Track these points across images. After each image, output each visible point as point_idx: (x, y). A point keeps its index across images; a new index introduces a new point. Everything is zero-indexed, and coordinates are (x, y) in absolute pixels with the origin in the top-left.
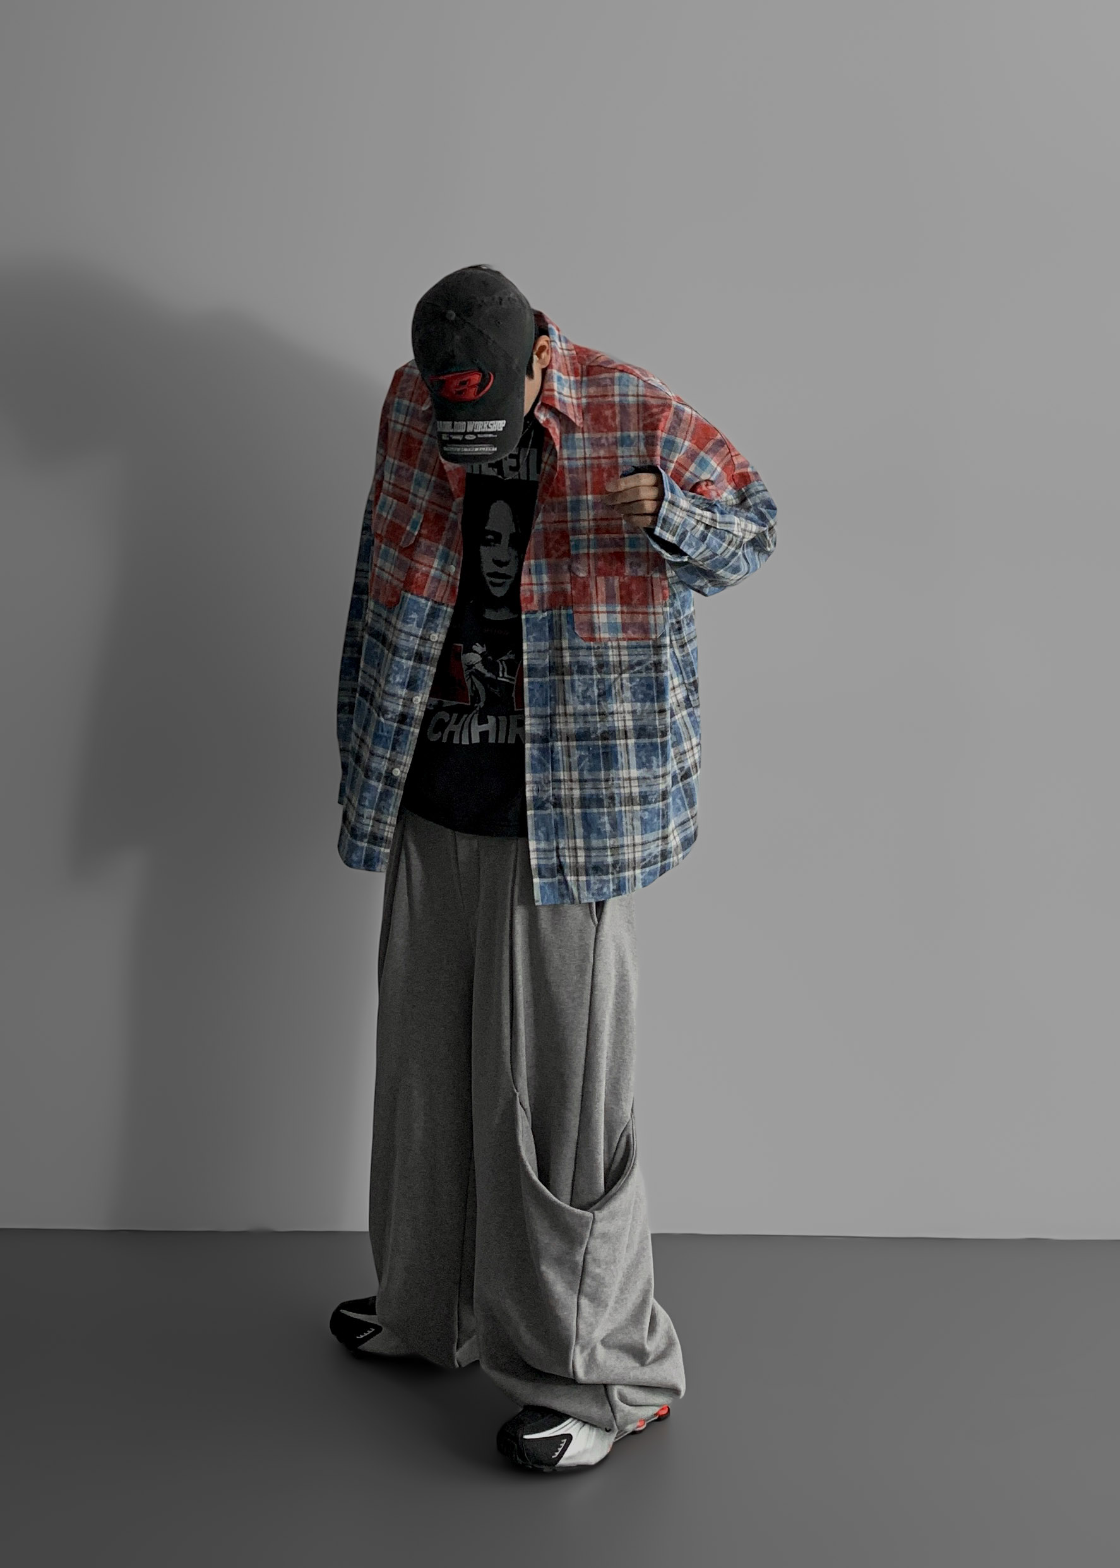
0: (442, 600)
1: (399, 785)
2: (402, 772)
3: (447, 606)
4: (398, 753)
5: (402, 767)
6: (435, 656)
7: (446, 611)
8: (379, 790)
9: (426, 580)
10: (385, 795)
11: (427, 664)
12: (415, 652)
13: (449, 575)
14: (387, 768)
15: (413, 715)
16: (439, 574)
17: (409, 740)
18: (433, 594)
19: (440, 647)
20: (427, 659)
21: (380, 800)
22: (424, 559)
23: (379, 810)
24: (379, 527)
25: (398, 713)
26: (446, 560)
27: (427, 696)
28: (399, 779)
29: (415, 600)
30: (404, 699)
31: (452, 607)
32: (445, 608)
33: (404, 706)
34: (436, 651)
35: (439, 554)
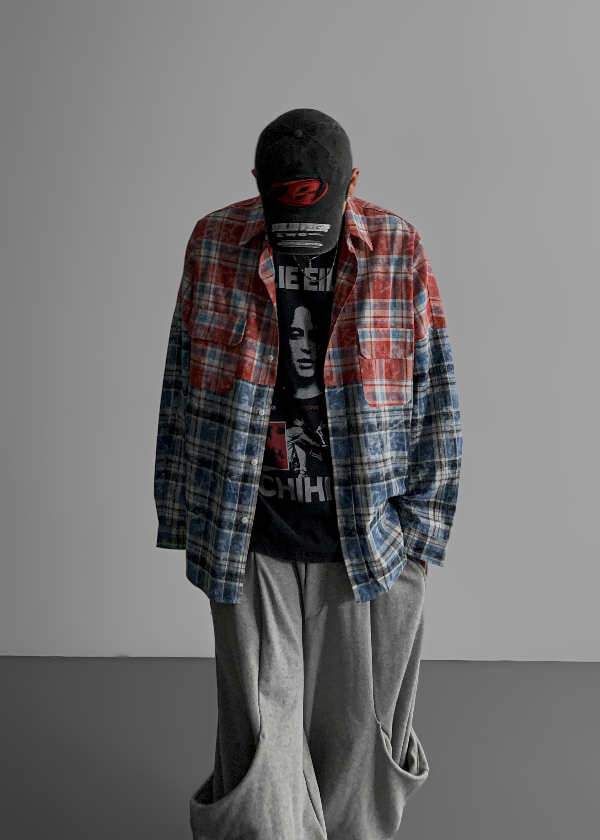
0: (264, 383)
1: (248, 530)
2: (249, 519)
3: (269, 387)
4: (244, 505)
5: (249, 515)
6: (264, 427)
7: (269, 391)
8: (231, 536)
9: (252, 369)
10: (237, 539)
11: (259, 434)
12: (249, 425)
13: (268, 363)
14: (237, 518)
15: (253, 474)
16: (259, 363)
17: (252, 494)
18: (257, 379)
19: (267, 419)
20: (259, 429)
21: (233, 544)
22: (250, 353)
23: (233, 552)
24: (200, 334)
25: (241, 474)
26: (264, 352)
27: (262, 459)
28: (247, 525)
29: (246, 385)
30: (245, 462)
31: (273, 388)
32: (267, 389)
33: (245, 468)
34: (264, 422)
35: (258, 348)
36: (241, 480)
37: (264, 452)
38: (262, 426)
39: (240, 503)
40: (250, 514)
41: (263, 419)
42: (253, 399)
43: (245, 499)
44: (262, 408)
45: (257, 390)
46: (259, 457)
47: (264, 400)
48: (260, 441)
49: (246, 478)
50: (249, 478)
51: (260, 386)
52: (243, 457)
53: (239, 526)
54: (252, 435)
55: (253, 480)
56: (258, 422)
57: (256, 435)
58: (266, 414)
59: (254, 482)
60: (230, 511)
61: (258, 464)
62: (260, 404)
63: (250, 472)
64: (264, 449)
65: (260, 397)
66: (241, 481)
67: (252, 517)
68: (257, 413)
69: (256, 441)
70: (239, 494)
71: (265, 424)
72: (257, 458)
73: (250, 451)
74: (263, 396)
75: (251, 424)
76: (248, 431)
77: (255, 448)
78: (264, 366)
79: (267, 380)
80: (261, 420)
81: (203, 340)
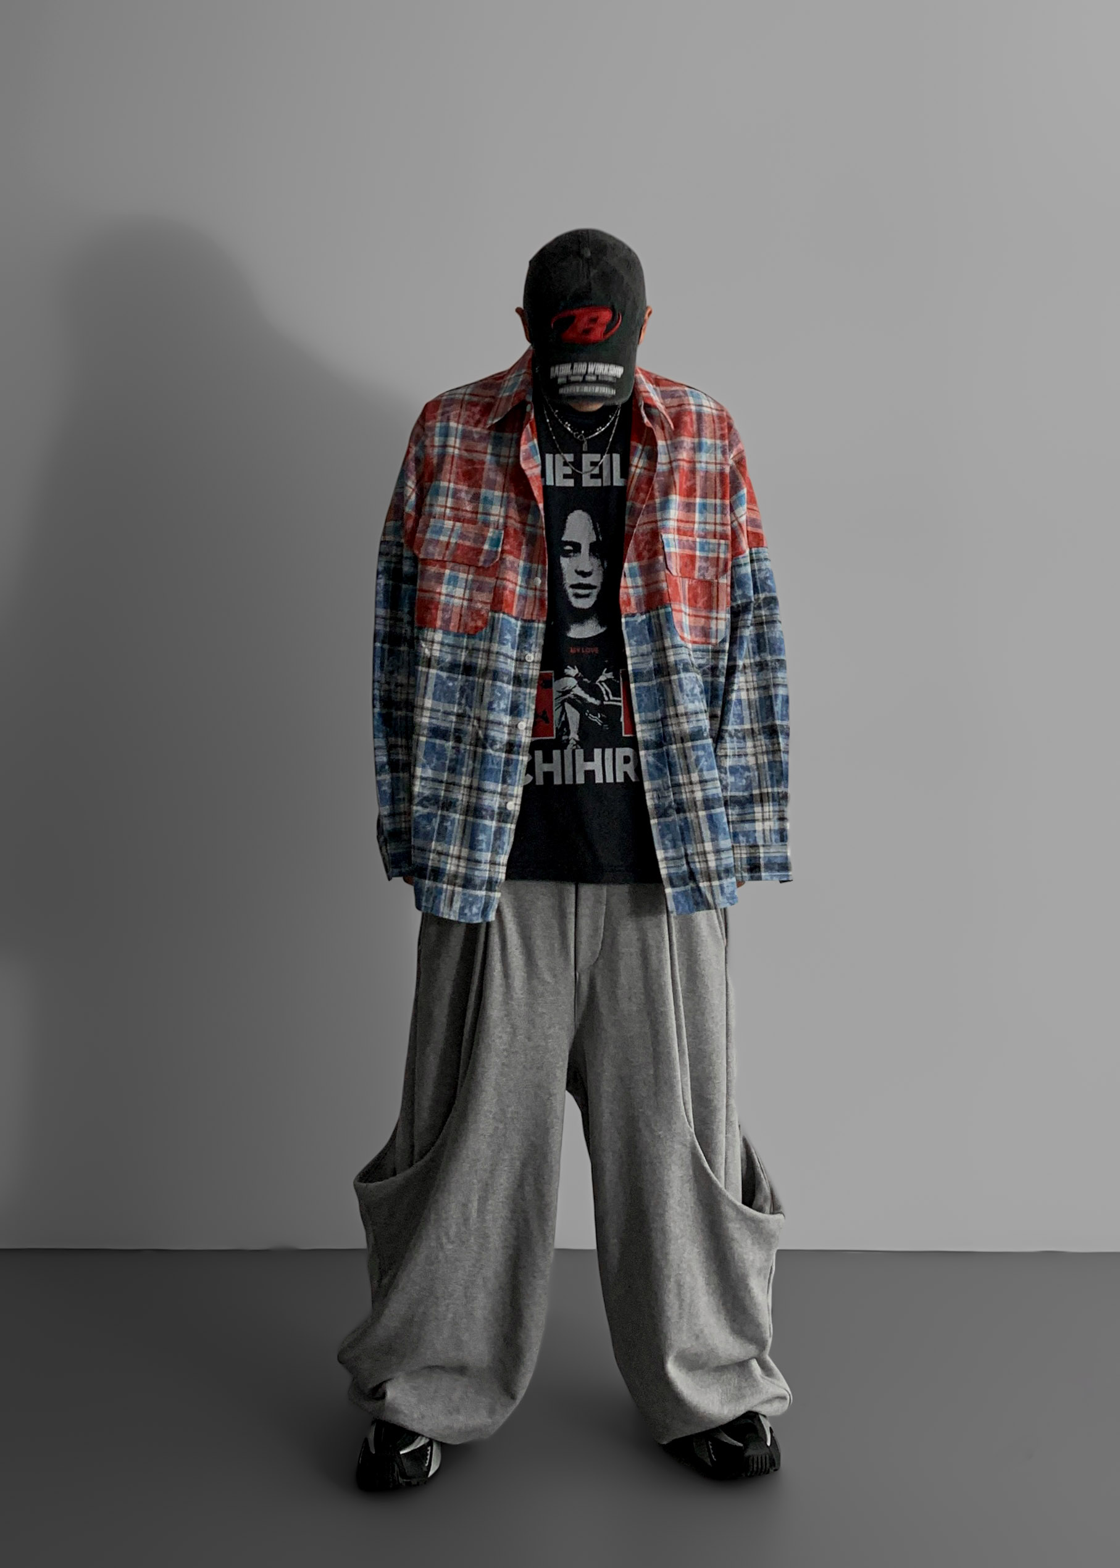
0: (531, 617)
1: (512, 819)
6: (534, 677)
7: (538, 628)
8: (493, 830)
9: (514, 597)
10: (499, 832)
11: (526, 687)
12: (512, 675)
13: (535, 589)
14: (500, 803)
15: (521, 742)
16: (524, 591)
17: (519, 770)
18: (522, 612)
19: (537, 667)
20: (526, 681)
21: (496, 839)
22: (510, 575)
23: (495, 851)
24: (436, 553)
25: (505, 742)
26: (529, 575)
27: (531, 721)
28: (512, 812)
29: (507, 620)
30: (509, 726)
31: (544, 622)
32: (536, 625)
33: (510, 734)
34: (534, 672)
35: (520, 570)
36: (505, 750)
37: (534, 712)
38: (530, 677)
39: (504, 782)
40: (517, 797)
41: (531, 667)
42: (517, 639)
43: (510, 776)
44: (530, 651)
45: (522, 627)
46: (528, 718)
47: (532, 640)
48: (528, 696)
49: (511, 747)
50: (516, 748)
51: (525, 621)
52: (506, 719)
53: (503, 815)
54: (518, 689)
55: (521, 750)
56: (525, 671)
57: (523, 689)
58: (536, 659)
59: (521, 753)
60: (491, 795)
61: (526, 729)
62: (527, 646)
63: (517, 739)
64: (533, 707)
65: (526, 637)
66: (506, 752)
67: (519, 801)
68: (522, 659)
69: (522, 696)
70: (504, 771)
71: (534, 674)
72: (525, 720)
73: (515, 710)
74: (531, 635)
75: (515, 673)
76: (512, 683)
77: (521, 707)
78: (531, 593)
79: (535, 613)
80: (528, 669)
81: (437, 561)
